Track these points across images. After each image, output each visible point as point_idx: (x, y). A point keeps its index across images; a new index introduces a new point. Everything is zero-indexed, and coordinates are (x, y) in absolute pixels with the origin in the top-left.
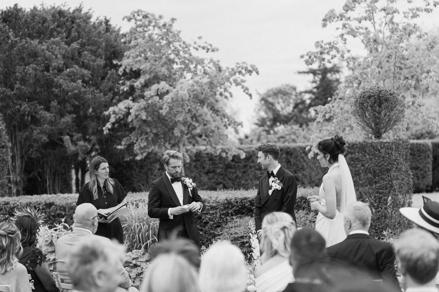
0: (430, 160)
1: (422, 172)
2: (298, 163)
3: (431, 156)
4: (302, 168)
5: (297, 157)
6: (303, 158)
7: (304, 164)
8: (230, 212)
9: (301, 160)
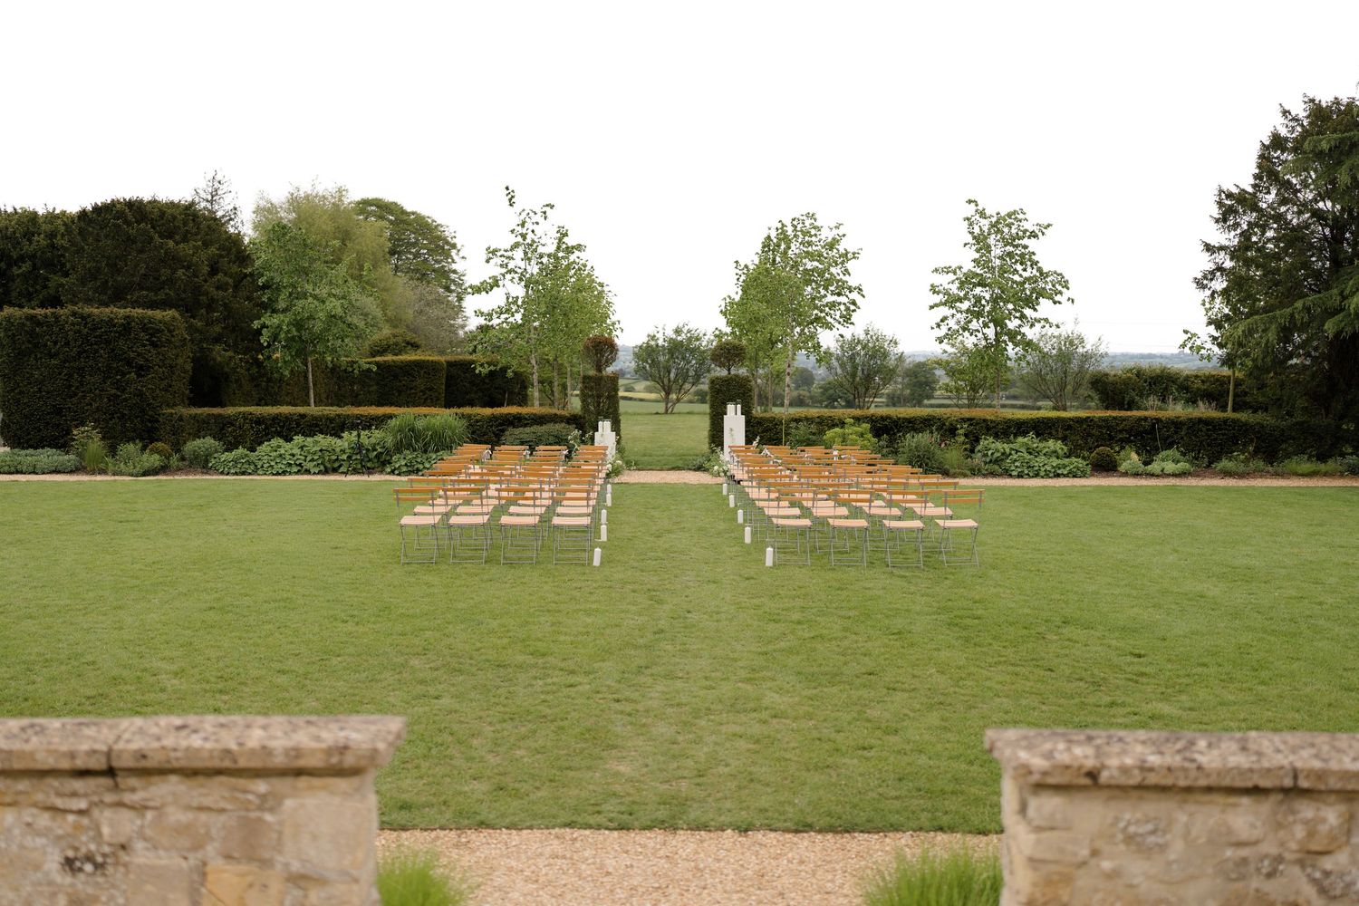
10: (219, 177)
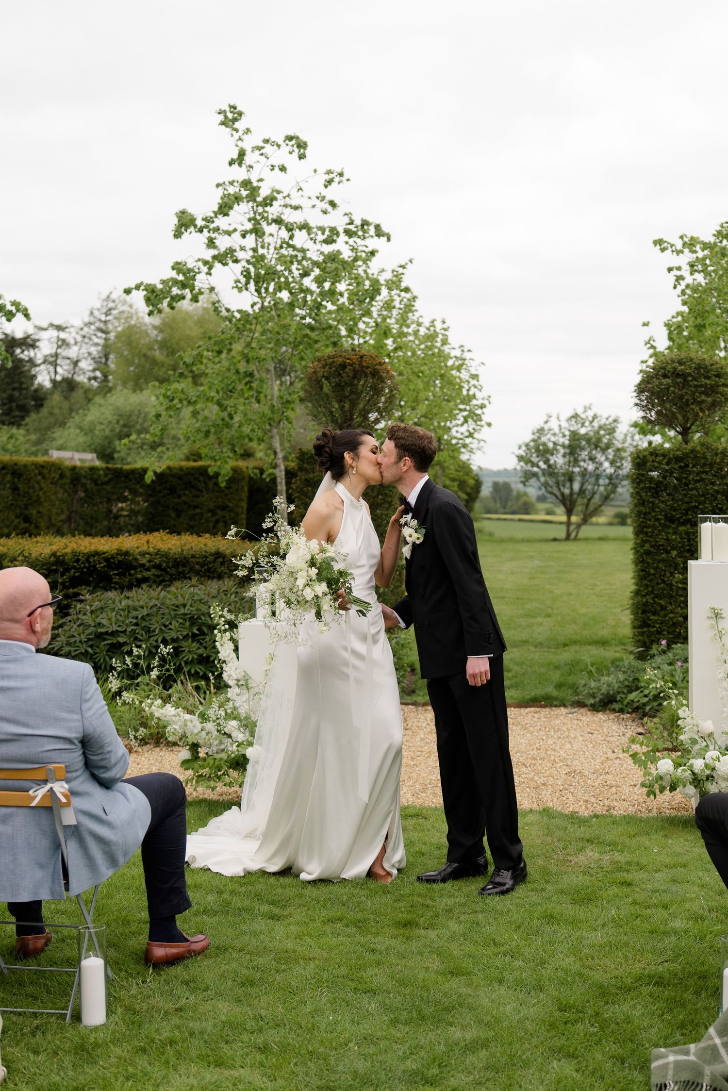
0: (245, 495)
1: (233, 515)
2: (31, 491)
3: (246, 488)
4: (35, 502)
5: (29, 480)
6: (38, 482)
7: (41, 493)
9: (36, 486)
10: (113, 297)
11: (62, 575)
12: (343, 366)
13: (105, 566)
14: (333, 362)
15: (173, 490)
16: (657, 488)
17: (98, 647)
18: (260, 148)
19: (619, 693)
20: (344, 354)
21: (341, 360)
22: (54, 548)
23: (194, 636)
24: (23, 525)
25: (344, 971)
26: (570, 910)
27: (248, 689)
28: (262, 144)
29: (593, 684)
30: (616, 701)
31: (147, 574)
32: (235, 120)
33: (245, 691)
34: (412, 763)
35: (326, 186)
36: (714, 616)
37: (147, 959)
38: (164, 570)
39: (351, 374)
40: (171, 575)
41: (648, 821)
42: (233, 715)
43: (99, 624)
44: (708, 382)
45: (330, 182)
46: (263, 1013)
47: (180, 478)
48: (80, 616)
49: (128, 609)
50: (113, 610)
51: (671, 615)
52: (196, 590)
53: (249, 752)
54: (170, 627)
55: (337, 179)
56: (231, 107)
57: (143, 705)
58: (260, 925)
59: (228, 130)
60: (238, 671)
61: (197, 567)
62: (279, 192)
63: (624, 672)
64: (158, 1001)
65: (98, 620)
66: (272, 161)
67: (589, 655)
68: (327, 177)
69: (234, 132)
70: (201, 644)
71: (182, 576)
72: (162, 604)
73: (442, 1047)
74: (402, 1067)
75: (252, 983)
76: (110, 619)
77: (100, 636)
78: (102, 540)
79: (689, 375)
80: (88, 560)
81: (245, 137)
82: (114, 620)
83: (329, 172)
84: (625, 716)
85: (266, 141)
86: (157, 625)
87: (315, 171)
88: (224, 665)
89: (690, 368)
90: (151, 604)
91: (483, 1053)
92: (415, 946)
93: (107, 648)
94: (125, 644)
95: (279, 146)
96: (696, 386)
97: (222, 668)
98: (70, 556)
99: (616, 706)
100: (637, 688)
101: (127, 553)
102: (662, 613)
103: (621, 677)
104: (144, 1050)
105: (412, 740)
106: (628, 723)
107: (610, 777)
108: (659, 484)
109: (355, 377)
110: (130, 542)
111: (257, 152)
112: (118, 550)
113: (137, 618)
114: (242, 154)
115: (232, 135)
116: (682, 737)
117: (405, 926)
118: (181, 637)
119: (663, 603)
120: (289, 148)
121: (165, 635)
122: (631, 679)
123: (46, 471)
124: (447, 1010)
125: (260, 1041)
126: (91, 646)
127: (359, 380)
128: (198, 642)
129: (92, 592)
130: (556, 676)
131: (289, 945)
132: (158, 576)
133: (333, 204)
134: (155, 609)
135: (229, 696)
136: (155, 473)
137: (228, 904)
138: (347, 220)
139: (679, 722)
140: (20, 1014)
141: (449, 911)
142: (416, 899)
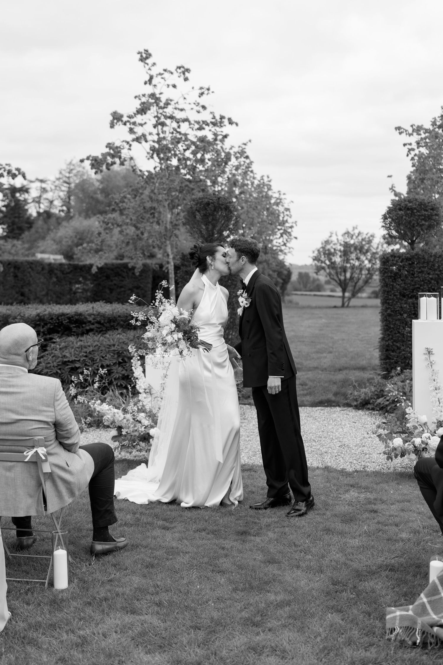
1: (143, 292)
2: (25, 277)
3: (151, 276)
4: (27, 284)
5: (24, 271)
6: (29, 273)
7: (31, 279)
8: (42, 330)
9: (28, 275)
10: (73, 163)
11: (43, 327)
12: (208, 204)
13: (68, 322)
14: (202, 202)
15: (108, 277)
16: (395, 276)
17: (64, 369)
18: (160, 74)
19: (372, 398)
20: (208, 197)
21: (206, 200)
22: (38, 311)
23: (120, 363)
24: (21, 298)
25: (206, 560)
26: (340, 526)
27: (151, 394)
28: (162, 72)
29: (356, 393)
30: (370, 403)
31: (92, 327)
32: (147, 58)
33: (149, 396)
34: (248, 439)
35: (200, 97)
36: (427, 353)
37: (91, 552)
38: (102, 324)
39: (213, 209)
40: (106, 327)
41: (388, 474)
42: (142, 410)
43: (65, 356)
44: (426, 213)
45: (202, 94)
46: (159, 583)
47: (112, 270)
48: (53, 351)
49: (81, 347)
50: (72, 348)
51: (403, 352)
52: (121, 336)
53: (152, 432)
54: (106, 358)
55: (206, 92)
56: (145, 50)
57: (90, 403)
58: (157, 532)
59: (142, 64)
60: (145, 384)
61: (122, 323)
62: (171, 100)
63: (375, 386)
64: (98, 575)
65: (64, 354)
66: (168, 82)
67: (354, 376)
68: (200, 91)
69: (146, 65)
70: (124, 368)
71: (113, 328)
72: (101, 344)
73: (263, 605)
74: (240, 616)
75: (152, 566)
76: (71, 353)
77: (65, 363)
78: (67, 307)
79: (415, 209)
80: (58, 319)
81: (152, 68)
82: (73, 353)
83: (201, 88)
84: (375, 413)
85: (165, 70)
86: (98, 357)
87: (193, 88)
88: (137, 380)
89: (416, 205)
90: (95, 344)
91: (287, 609)
92: (248, 546)
93: (69, 370)
94: (79, 368)
95: (172, 73)
96: (419, 216)
97: (136, 382)
98: (47, 316)
99: (370, 406)
100: (383, 396)
101: (80, 314)
102: (398, 351)
103: (373, 389)
104: (90, 604)
105: (248, 426)
106: (377, 417)
107: (365, 448)
108: (396, 274)
109: (215, 210)
110: (82, 308)
111: (159, 77)
112: (75, 312)
113: (86, 352)
114: (151, 78)
115: (145, 67)
116: (408, 425)
117: (242, 534)
118: (112, 364)
119: (398, 345)
120: (178, 74)
121: (103, 363)
122: (379, 390)
123: (33, 266)
124: (266, 583)
125: (157, 599)
126: (60, 369)
127: (218, 212)
128: (122, 366)
129: (60, 337)
130: (334, 388)
131: (174, 544)
132: (99, 328)
133: (204, 107)
134: (97, 347)
135: (140, 398)
136: (98, 268)
137: (139, 520)
138: (211, 116)
139: (407, 416)
140: (19, 582)
141: (268, 526)
142: (249, 519)
